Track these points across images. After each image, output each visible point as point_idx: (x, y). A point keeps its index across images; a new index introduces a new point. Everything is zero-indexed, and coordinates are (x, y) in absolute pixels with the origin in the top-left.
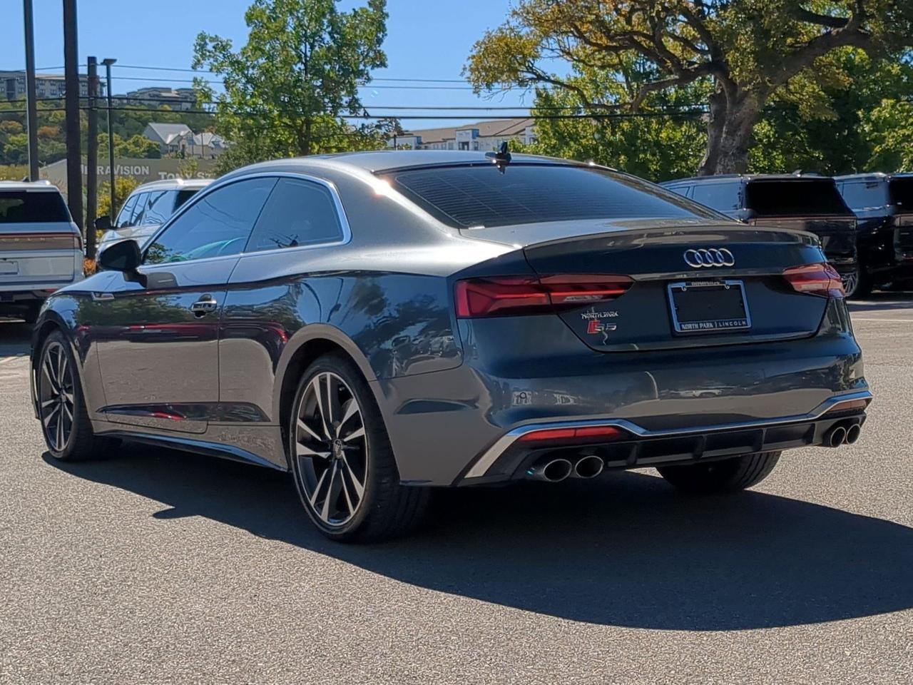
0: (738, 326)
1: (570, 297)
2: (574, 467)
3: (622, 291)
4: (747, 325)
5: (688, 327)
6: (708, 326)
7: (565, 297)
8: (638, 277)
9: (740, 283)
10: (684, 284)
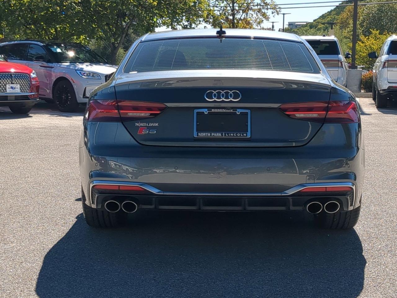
0: (240, 136)
1: (131, 114)
2: (121, 205)
3: (159, 112)
4: (247, 136)
5: (203, 135)
6: (218, 135)
7: (127, 113)
8: (169, 105)
9: (248, 111)
10: (206, 110)
